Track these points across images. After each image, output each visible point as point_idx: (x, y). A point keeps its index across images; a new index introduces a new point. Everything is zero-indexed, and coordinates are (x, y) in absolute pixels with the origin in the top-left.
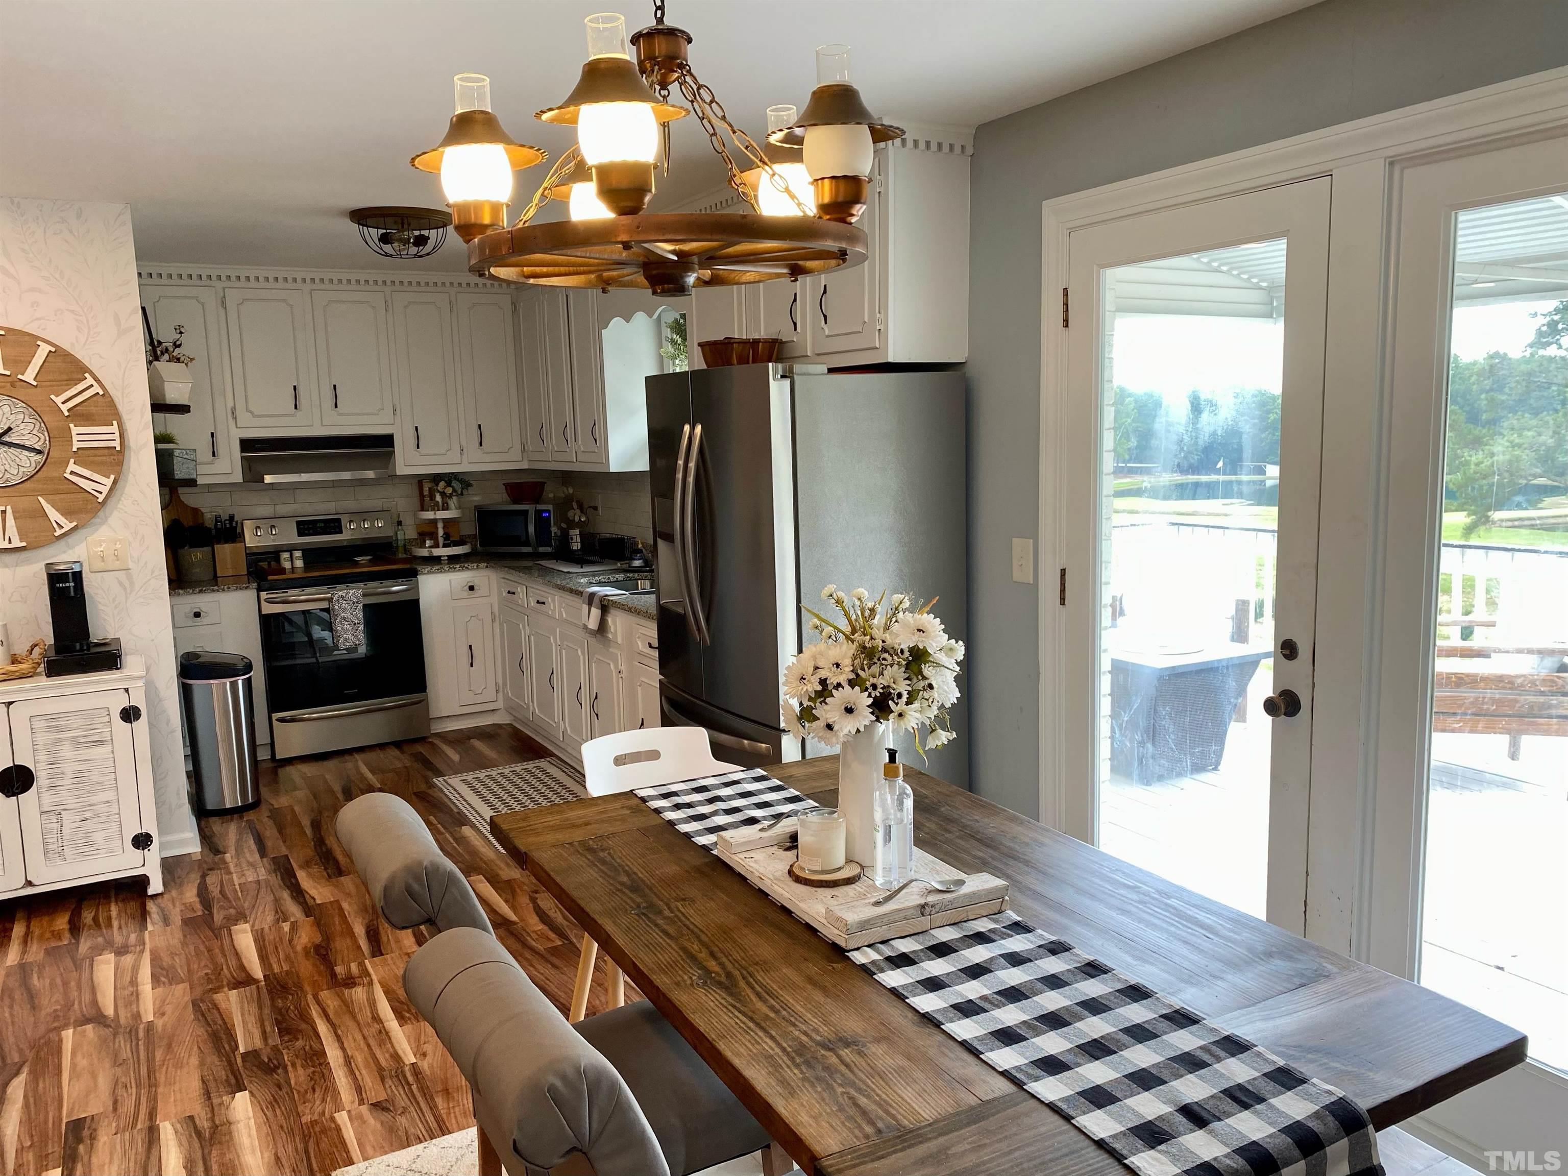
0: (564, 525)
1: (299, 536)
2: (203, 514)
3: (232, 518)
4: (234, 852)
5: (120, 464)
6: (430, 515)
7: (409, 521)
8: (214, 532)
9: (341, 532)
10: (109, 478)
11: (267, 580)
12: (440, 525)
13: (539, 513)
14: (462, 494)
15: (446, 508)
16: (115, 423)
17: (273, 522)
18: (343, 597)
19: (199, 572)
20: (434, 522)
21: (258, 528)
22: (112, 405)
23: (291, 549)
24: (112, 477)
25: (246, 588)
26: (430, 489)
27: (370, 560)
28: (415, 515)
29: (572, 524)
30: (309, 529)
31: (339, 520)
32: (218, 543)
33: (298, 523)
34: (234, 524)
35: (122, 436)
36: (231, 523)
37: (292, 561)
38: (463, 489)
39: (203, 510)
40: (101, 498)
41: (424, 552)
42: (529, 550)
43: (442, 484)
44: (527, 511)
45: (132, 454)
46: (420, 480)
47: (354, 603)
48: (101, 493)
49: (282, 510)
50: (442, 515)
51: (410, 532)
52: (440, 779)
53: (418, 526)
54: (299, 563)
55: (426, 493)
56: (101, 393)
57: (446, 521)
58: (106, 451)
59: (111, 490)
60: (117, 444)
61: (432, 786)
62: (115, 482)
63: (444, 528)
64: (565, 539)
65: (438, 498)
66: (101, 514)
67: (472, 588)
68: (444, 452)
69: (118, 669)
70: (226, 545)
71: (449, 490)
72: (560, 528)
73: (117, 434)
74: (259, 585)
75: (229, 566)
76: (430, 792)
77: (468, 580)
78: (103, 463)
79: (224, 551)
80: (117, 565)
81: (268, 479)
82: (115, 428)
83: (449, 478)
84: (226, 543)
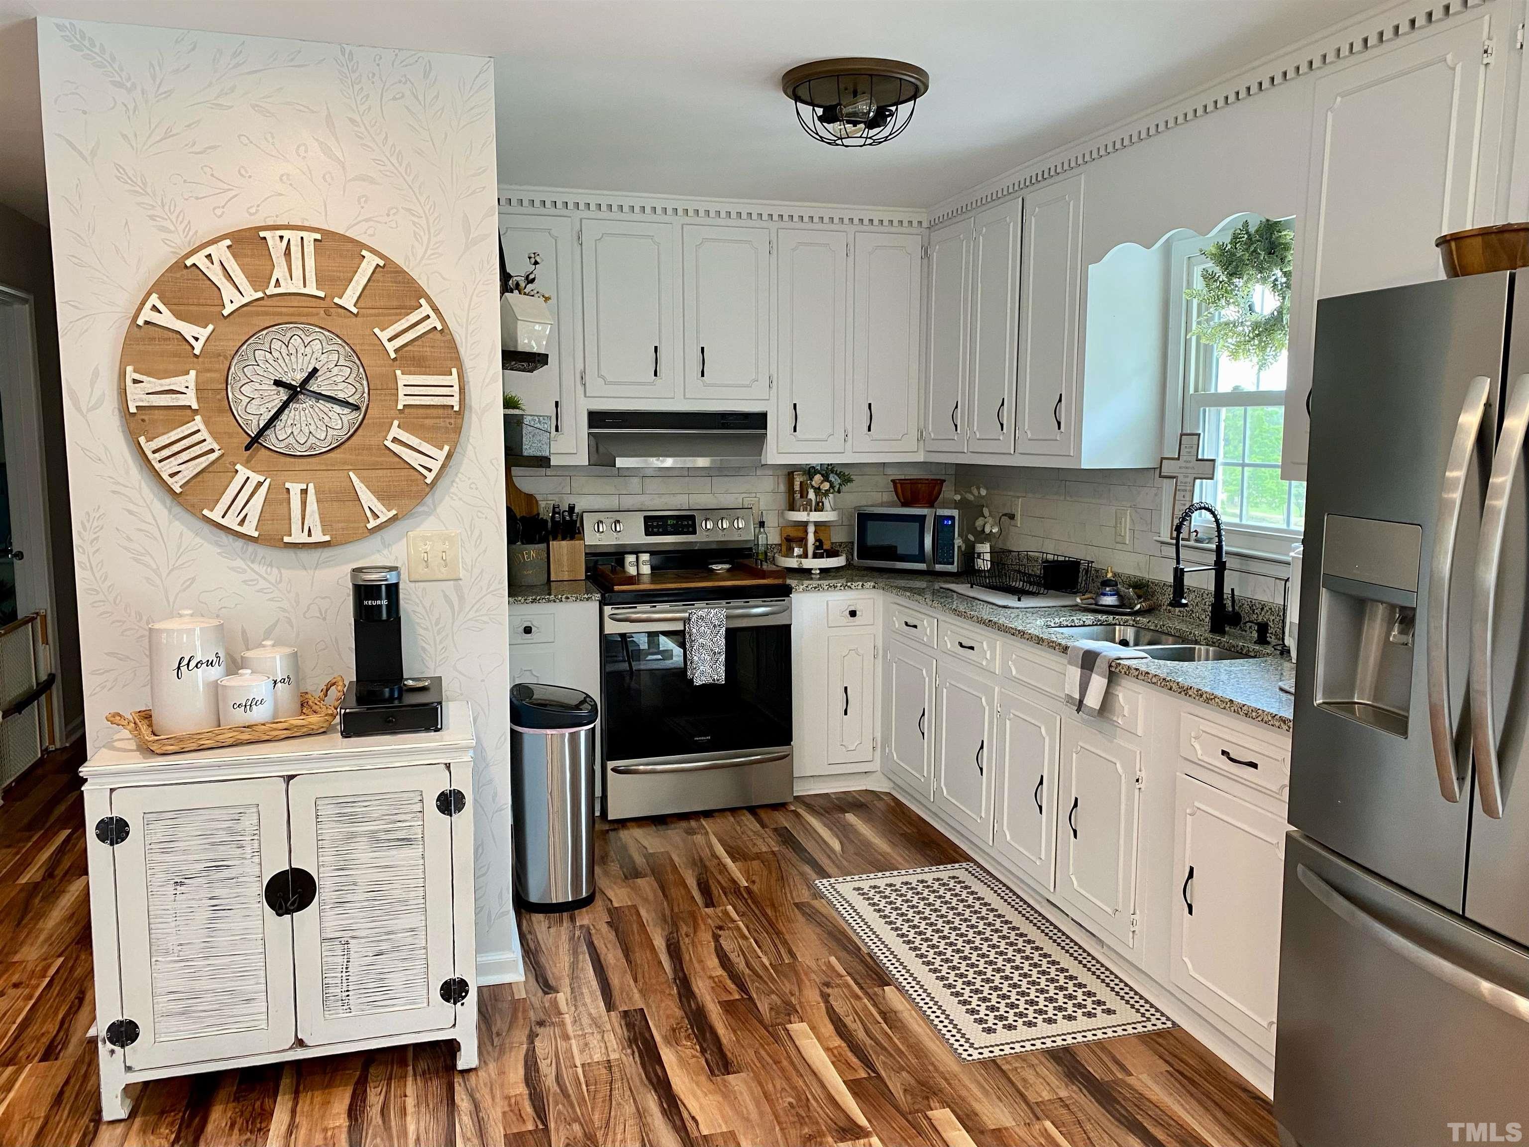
0: (971, 537)
1: (646, 535)
2: (537, 501)
3: (572, 509)
4: (568, 990)
5: (458, 430)
6: (800, 516)
7: (772, 521)
8: (550, 524)
9: (694, 532)
10: (441, 449)
11: (612, 591)
12: (811, 529)
13: (939, 519)
14: (839, 492)
15: (819, 508)
16: (454, 371)
17: (617, 516)
18: (702, 618)
19: (532, 575)
20: (805, 524)
21: (600, 522)
22: (452, 346)
23: (636, 551)
24: (446, 448)
25: (588, 599)
26: (801, 483)
27: (728, 570)
28: (781, 514)
29: (982, 537)
30: (658, 526)
31: (692, 518)
32: (555, 539)
33: (647, 518)
34: (574, 517)
35: (462, 390)
36: (571, 516)
37: (638, 566)
38: (840, 485)
39: (538, 497)
40: (430, 477)
41: (792, 563)
42: (922, 566)
43: (818, 478)
44: (924, 517)
45: (474, 418)
46: (790, 472)
47: (715, 626)
48: (430, 470)
49: (628, 502)
50: (816, 516)
51: (772, 536)
52: (824, 881)
53: (782, 529)
54: (646, 570)
55: (797, 487)
56: (439, 327)
57: (817, 524)
58: (441, 411)
59: (443, 466)
60: (455, 402)
61: (818, 895)
62: (449, 456)
63: (816, 532)
64: (970, 556)
65: (812, 495)
66: (429, 500)
67: (853, 614)
68: (824, 437)
69: (437, 730)
70: (564, 542)
71: (826, 486)
72: (966, 541)
73: (456, 388)
74: (603, 596)
75: (566, 569)
76: (816, 903)
77: (849, 603)
78: (435, 428)
79: (561, 548)
80: (444, 573)
81: (620, 462)
82: (453, 379)
83: (827, 471)
84: (563, 539)
